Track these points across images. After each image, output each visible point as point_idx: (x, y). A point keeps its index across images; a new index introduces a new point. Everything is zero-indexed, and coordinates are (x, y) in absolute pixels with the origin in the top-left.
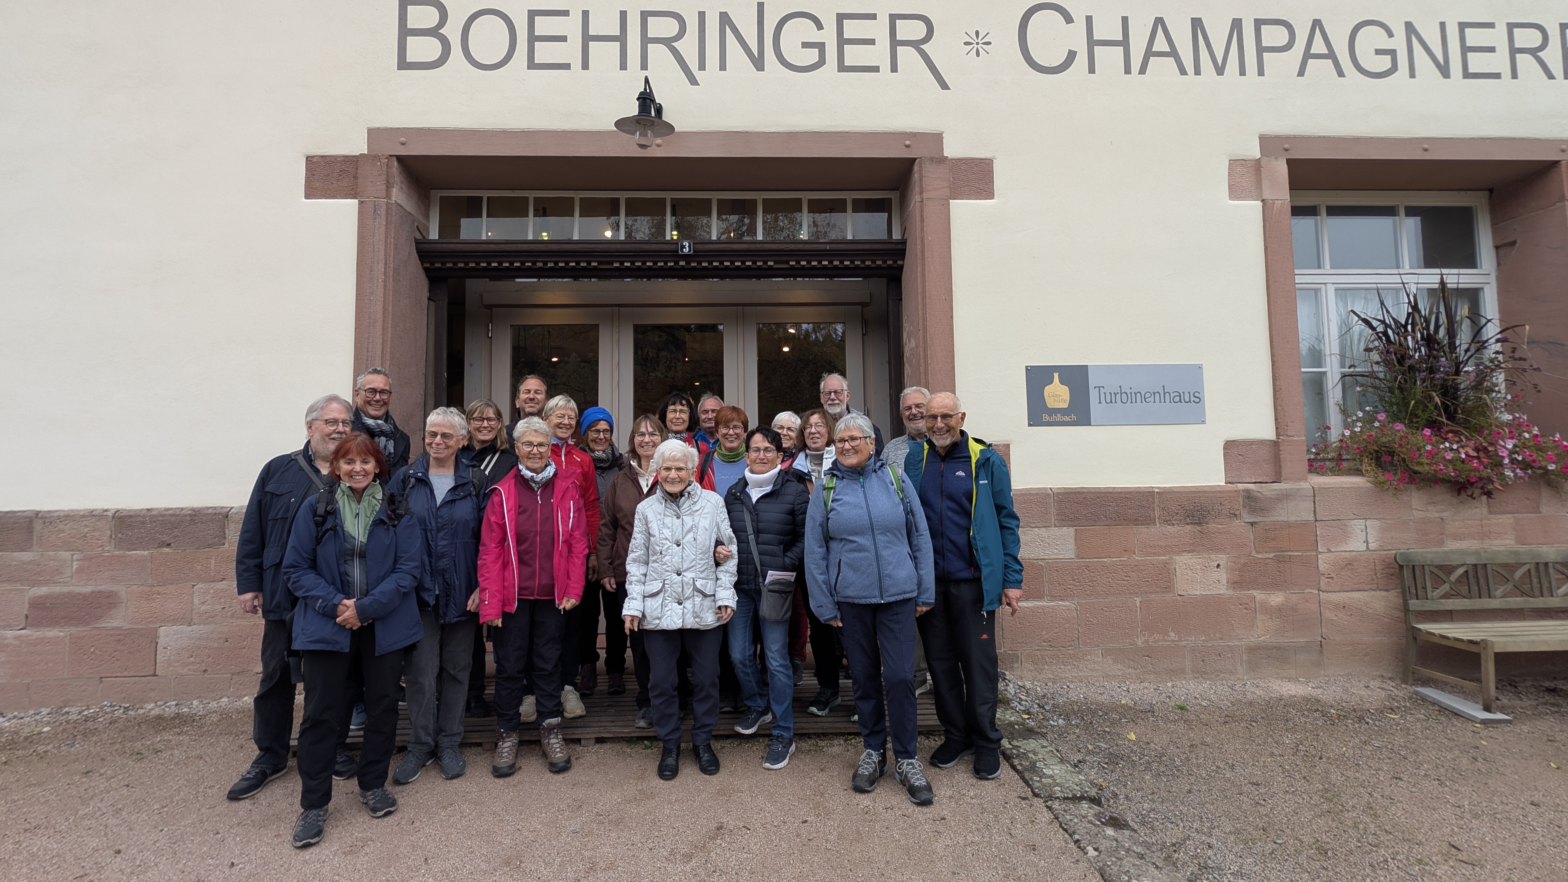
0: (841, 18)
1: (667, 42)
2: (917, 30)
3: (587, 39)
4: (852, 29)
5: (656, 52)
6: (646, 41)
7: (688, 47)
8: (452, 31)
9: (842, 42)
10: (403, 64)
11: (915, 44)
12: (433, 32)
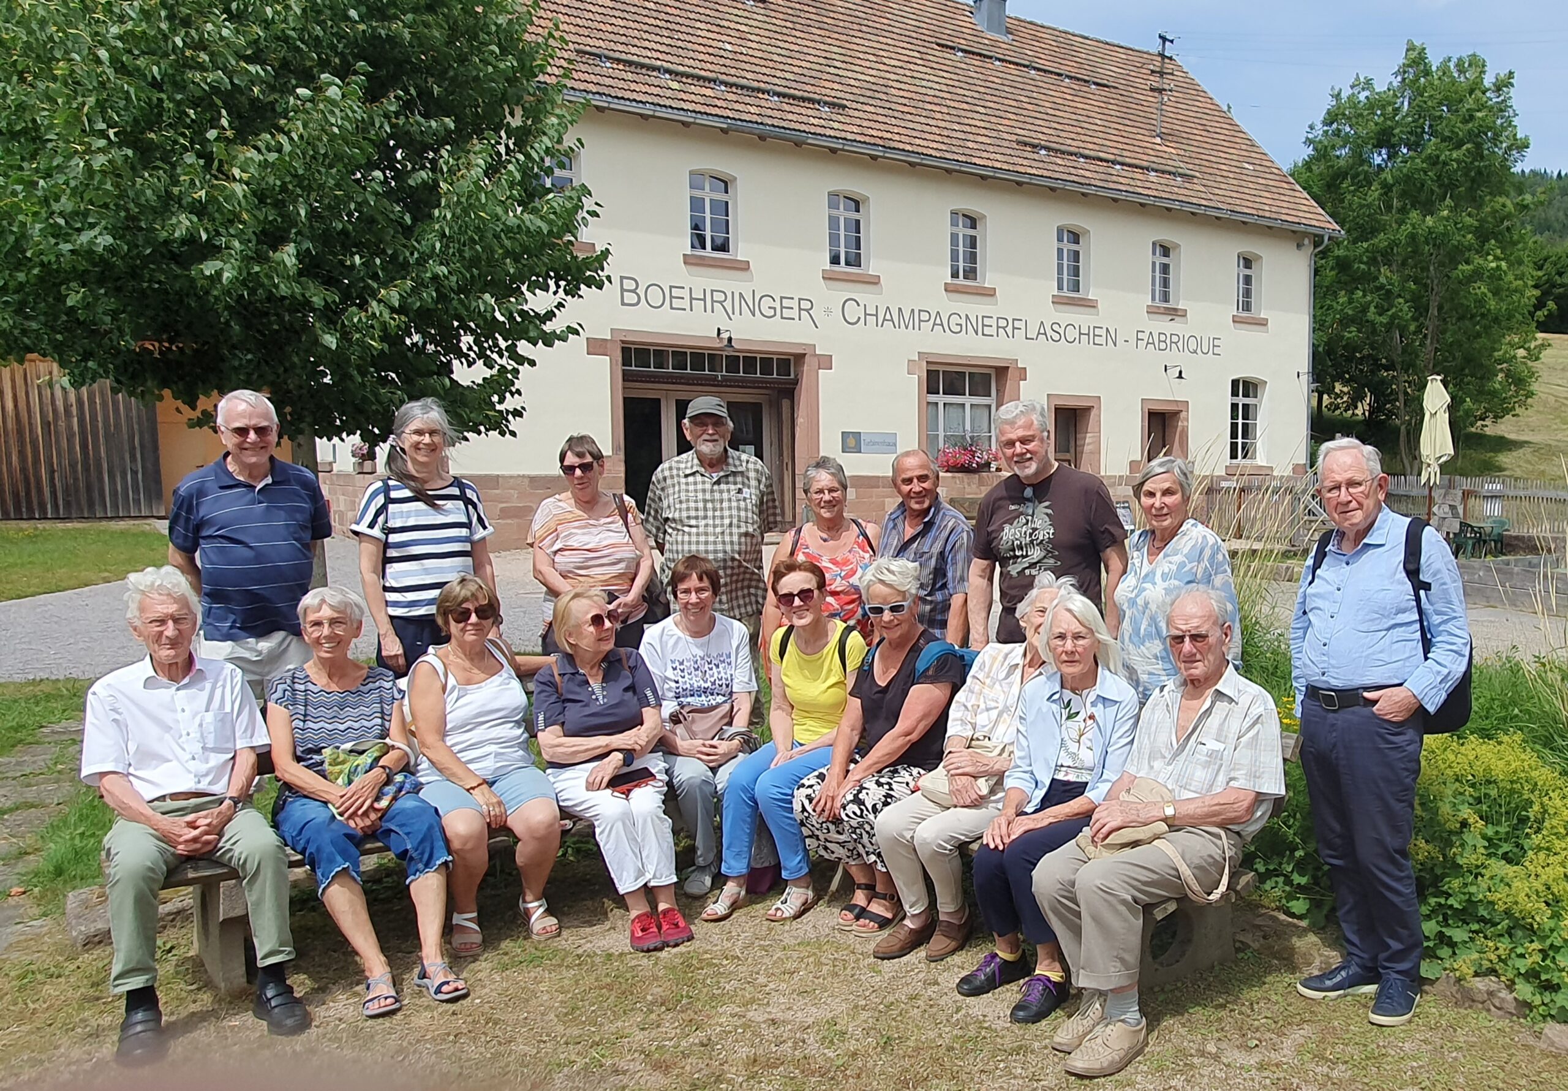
0: (782, 298)
1: (721, 302)
2: (807, 305)
3: (691, 299)
4: (786, 303)
5: (717, 305)
6: (713, 301)
7: (728, 304)
8: (641, 291)
9: (782, 307)
10: (623, 304)
11: (807, 310)
12: (634, 291)
